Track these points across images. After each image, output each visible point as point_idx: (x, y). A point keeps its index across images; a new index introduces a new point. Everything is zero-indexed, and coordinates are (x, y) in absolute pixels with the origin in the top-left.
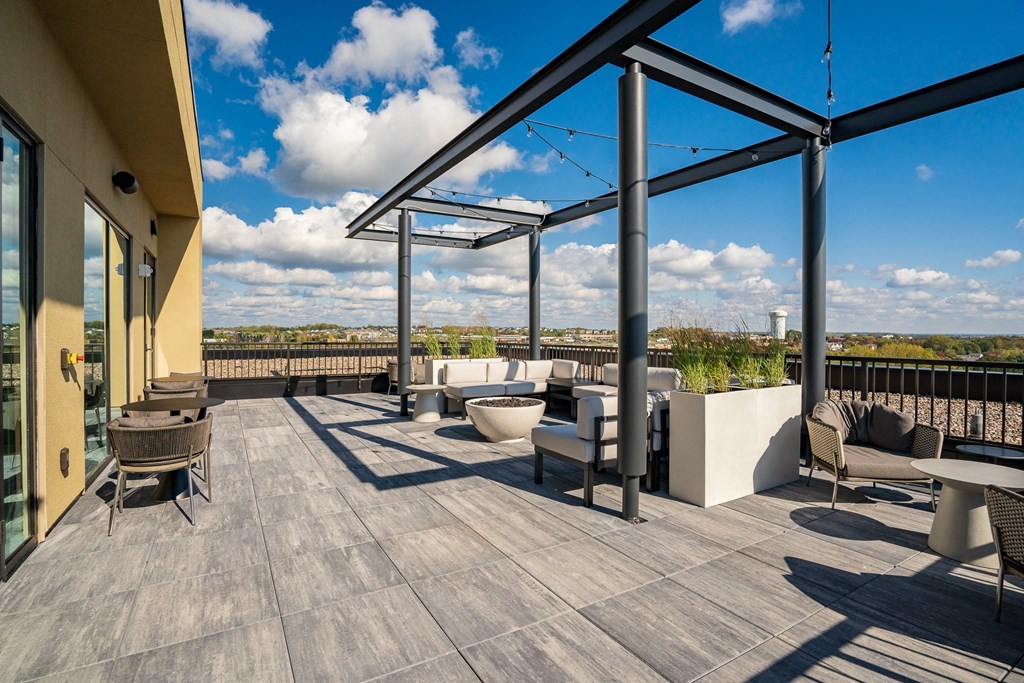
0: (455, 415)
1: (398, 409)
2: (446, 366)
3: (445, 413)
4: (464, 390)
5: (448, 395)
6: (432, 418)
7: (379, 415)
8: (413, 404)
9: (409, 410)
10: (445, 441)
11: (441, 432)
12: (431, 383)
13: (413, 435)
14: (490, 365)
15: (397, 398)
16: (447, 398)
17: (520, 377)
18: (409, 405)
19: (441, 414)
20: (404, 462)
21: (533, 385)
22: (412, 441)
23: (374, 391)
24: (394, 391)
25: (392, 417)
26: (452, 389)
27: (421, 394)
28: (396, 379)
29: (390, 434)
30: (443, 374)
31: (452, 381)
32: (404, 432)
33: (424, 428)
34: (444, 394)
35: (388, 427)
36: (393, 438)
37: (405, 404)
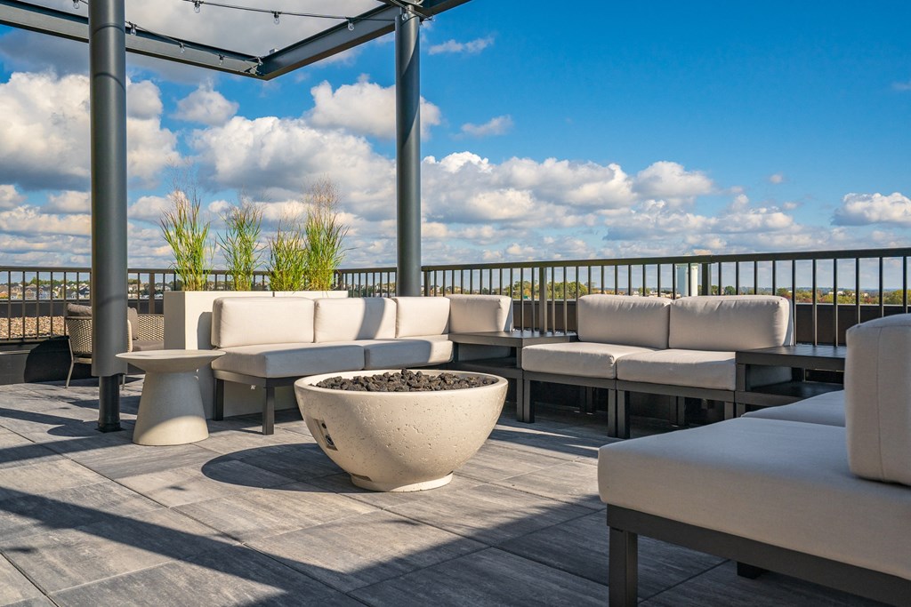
0: (244, 421)
1: (92, 415)
2: (219, 306)
3: (217, 419)
4: (270, 359)
5: (223, 375)
6: (187, 431)
7: (41, 434)
8: (134, 404)
9: (123, 416)
10: (237, 495)
11: (219, 469)
12: (183, 347)
13: (140, 482)
14: (321, 303)
15: (92, 393)
16: (221, 382)
17: (386, 333)
18: (121, 406)
19: (208, 421)
20: (114, 585)
21: (427, 346)
22: (138, 503)
23: (30, 379)
24: (83, 375)
25: (73, 438)
26: (234, 358)
27: (158, 371)
28: (88, 348)
29: (68, 483)
30: (211, 327)
31: (233, 340)
32: (113, 474)
33: (171, 460)
34: (212, 372)
35: (65, 463)
36: (78, 495)
37: (111, 403)
